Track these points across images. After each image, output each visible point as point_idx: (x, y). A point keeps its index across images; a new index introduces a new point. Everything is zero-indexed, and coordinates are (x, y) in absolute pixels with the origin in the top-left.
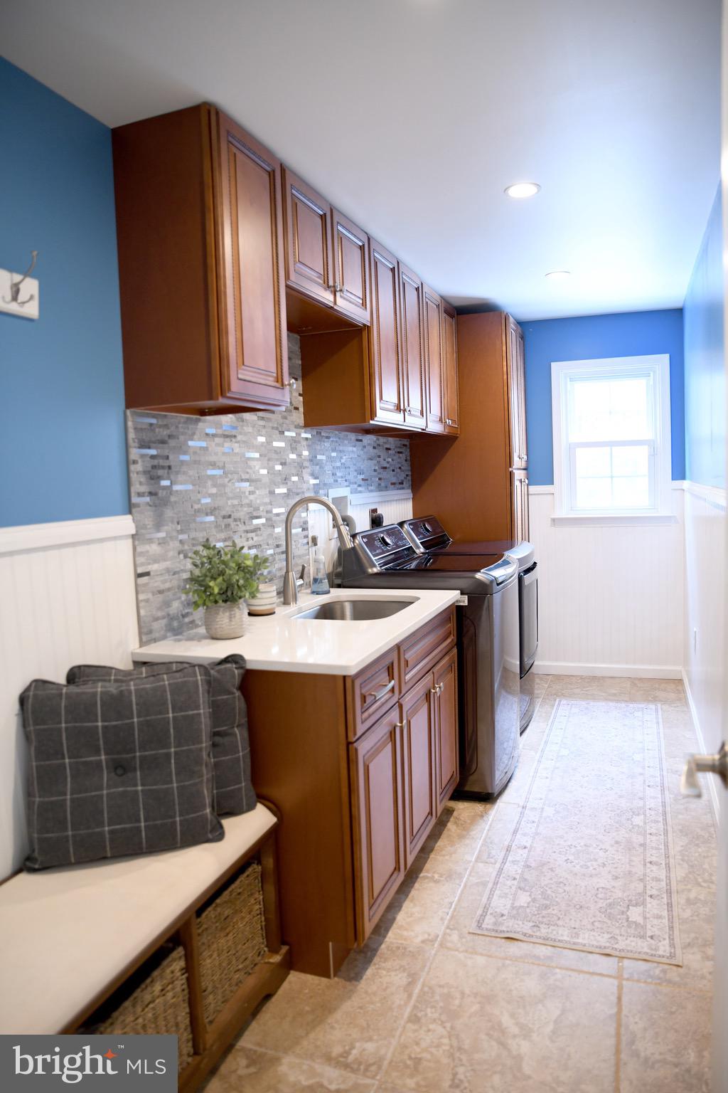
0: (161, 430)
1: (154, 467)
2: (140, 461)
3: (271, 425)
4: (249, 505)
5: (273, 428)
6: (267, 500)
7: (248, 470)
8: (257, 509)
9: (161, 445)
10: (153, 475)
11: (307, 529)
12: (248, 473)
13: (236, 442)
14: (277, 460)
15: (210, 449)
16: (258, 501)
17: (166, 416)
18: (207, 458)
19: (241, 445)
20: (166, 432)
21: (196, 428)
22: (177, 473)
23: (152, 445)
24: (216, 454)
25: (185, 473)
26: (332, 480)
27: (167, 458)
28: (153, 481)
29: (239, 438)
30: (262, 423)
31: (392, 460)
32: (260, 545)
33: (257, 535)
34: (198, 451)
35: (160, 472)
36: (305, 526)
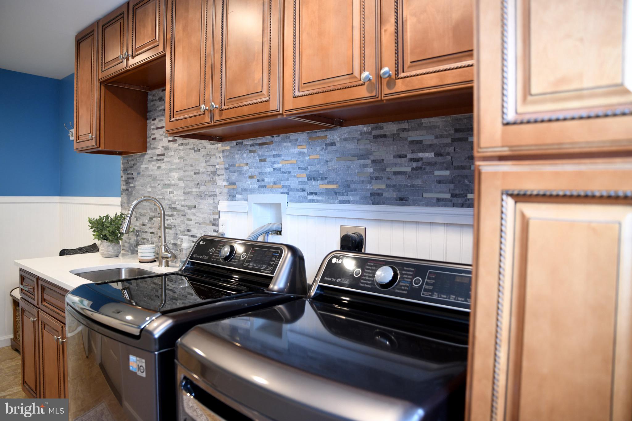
0: (131, 162)
1: (128, 178)
2: (123, 176)
3: (188, 147)
4: (169, 200)
5: (190, 149)
6: (182, 198)
7: (170, 179)
8: (175, 203)
9: (131, 169)
10: (127, 182)
11: (218, 225)
12: (169, 180)
13: (164, 163)
14: (192, 170)
15: (149, 168)
16: (175, 198)
17: (133, 155)
18: (148, 173)
19: (166, 164)
20: (132, 163)
21: (144, 159)
22: (136, 180)
23: (128, 169)
24: (152, 170)
25: (138, 181)
26: (257, 186)
27: (132, 174)
28: (127, 184)
29: (165, 160)
30: (181, 147)
31: (437, 155)
32: (175, 226)
33: (172, 219)
34: (144, 170)
35: (130, 181)
36: (214, 222)
